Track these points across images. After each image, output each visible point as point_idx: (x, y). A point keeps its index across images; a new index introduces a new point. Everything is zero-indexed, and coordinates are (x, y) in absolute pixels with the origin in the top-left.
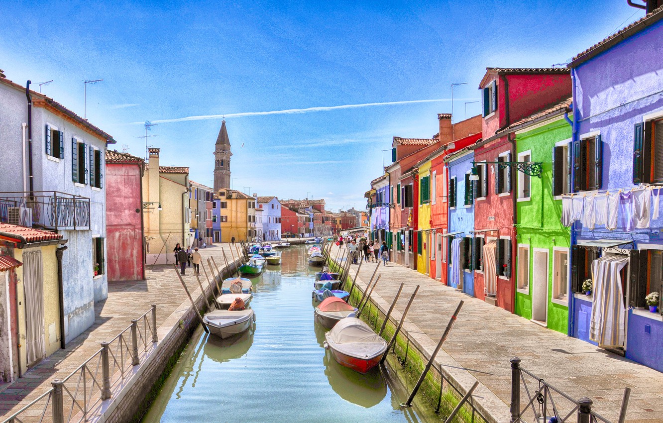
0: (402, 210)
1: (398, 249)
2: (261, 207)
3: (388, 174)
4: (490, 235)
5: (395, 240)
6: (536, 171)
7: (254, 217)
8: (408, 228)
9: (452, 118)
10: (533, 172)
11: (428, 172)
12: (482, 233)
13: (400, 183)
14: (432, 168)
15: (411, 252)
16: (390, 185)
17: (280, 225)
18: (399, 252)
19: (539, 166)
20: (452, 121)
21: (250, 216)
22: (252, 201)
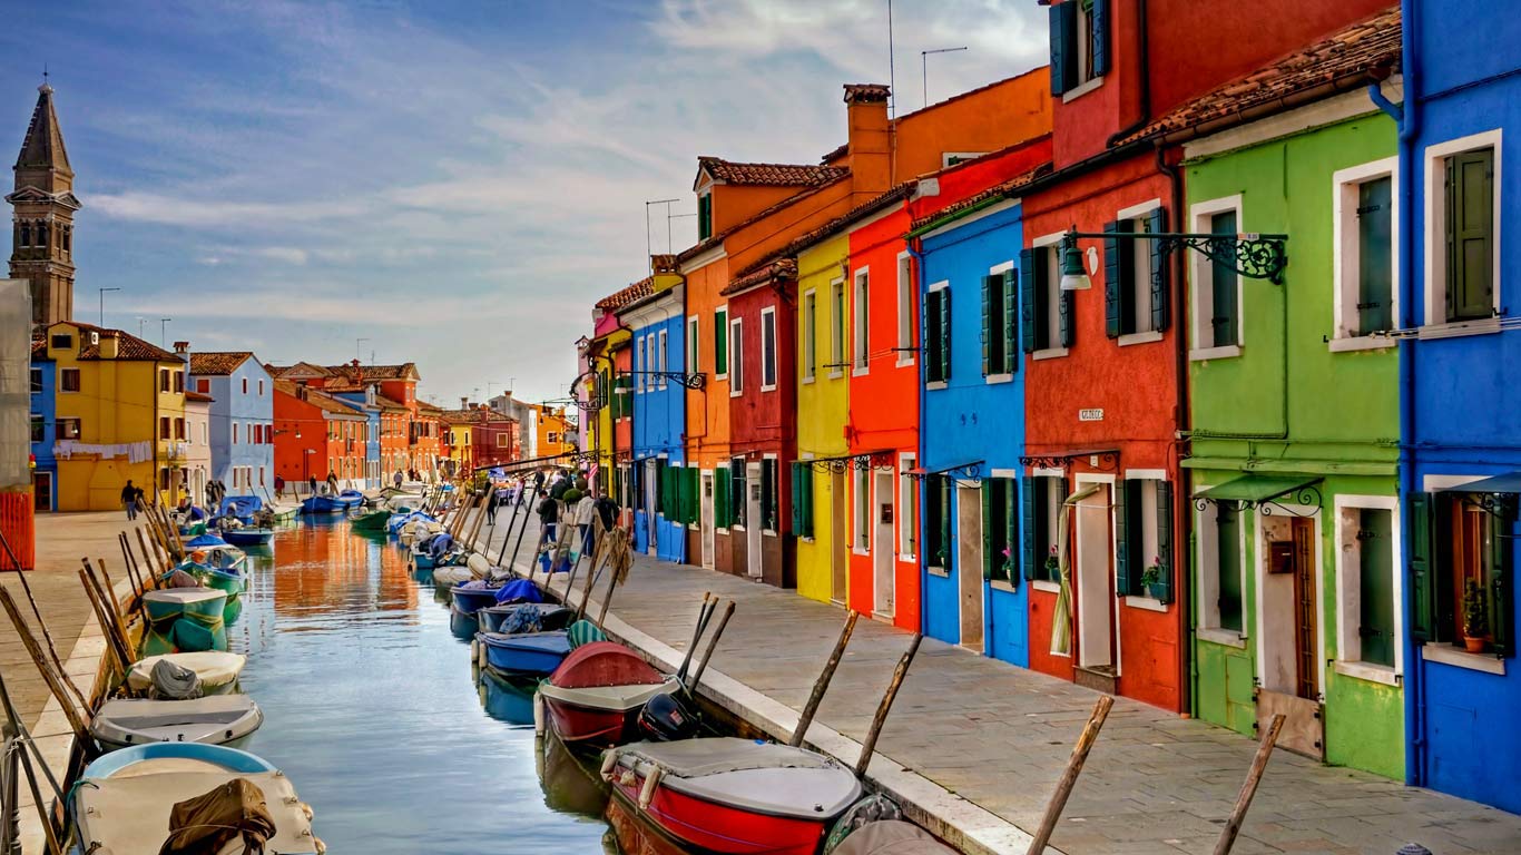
0: (735, 394)
1: (720, 524)
2: (204, 387)
3: (681, 280)
4: (1088, 469)
5: (709, 493)
6: (1263, 261)
7: (180, 422)
8: (758, 454)
9: (889, 99)
10: (1256, 266)
11: (839, 271)
12: (1056, 462)
13: (724, 308)
14: (850, 257)
15: (770, 533)
16: (685, 316)
17: (271, 448)
18: (723, 531)
19: (1275, 246)
20: (889, 111)
21: (166, 421)
22: (173, 370)
